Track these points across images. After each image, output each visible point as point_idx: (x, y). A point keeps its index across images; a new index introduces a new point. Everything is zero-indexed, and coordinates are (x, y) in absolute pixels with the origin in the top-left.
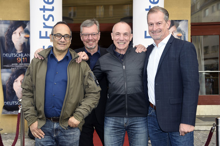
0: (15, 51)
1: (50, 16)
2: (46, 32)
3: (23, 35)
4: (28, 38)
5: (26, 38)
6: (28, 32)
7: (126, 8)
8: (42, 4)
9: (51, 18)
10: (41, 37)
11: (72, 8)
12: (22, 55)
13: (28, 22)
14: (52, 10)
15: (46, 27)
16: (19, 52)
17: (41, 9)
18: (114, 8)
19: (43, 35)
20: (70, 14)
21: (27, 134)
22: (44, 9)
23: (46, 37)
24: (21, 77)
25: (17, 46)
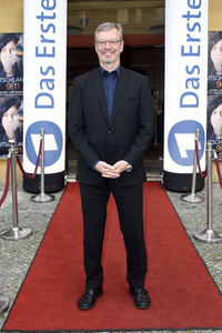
0: (4, 75)
1: (51, 25)
2: (45, 48)
3: (15, 53)
4: (21, 57)
5: (18, 56)
6: (21, 48)
7: (159, 10)
8: (39, 10)
9: (51, 29)
10: (37, 55)
11: (84, 13)
12: (13, 80)
13: (22, 34)
14: (54, 17)
15: (44, 40)
16: (9, 76)
17: (38, 17)
18: (143, 13)
19: (41, 51)
20: (81, 21)
21: (21, 186)
22: (42, 17)
23: (45, 55)
24: (12, 110)
25: (7, 68)
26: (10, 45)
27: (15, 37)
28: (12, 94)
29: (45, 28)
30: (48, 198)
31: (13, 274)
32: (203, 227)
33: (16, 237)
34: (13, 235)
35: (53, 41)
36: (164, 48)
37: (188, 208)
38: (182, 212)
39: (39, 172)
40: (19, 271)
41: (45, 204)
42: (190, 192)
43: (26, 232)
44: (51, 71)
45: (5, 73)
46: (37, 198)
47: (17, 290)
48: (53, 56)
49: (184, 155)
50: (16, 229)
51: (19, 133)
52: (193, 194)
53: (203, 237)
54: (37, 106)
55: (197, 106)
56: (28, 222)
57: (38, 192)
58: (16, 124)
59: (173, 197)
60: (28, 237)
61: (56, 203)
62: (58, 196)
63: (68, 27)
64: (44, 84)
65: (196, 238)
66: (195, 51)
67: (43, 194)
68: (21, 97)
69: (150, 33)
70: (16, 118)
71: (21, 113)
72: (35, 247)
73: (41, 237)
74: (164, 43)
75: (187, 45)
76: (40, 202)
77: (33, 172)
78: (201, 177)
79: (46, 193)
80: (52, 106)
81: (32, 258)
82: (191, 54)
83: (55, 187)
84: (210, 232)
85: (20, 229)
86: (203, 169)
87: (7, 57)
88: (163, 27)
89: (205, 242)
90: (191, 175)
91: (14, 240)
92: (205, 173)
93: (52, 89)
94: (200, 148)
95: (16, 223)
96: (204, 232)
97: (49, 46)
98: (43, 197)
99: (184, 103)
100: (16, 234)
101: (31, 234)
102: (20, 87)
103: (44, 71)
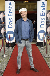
1: (11, 9)
3: (3, 15)
4: (5, 16)
5: (4, 16)
6: (5, 14)
7: (36, 5)
8: (9, 5)
9: (12, 10)
10: (9, 16)
11: (19, 6)
12: (3, 21)
13: (5, 11)
14: (12, 7)
15: (10, 12)
16: (2, 21)
17: (8, 7)
19: (9, 15)
20: (18, 8)
21: (5, 45)
22: (9, 7)
23: (10, 16)
24: (3, 28)
25: (2, 19)
26: (2, 13)
27: (3, 12)
28: (3, 25)
29: (10, 10)
30: (12, 48)
31: (4, 65)
32: (46, 54)
33: (5, 57)
34: (4, 56)
35: (12, 13)
36: (37, 14)
37: (42, 50)
38: (41, 51)
39: (9, 42)
40: (5, 64)
41: (11, 49)
42: (43, 46)
43: (7, 55)
44: (12, 20)
45: (1, 20)
46: (9, 48)
47: (5, 69)
48: (12, 16)
49: (41, 38)
50: (4, 55)
51: (5, 33)
52: (43, 47)
53: (46, 56)
54: (9, 28)
55: (44, 27)
56: (7, 53)
57: (9, 47)
58: (4, 32)
59: (39, 47)
60: (7, 56)
61: (13, 49)
62: (14, 47)
63: (15, 9)
64: (10, 22)
65: (44, 56)
66: (44, 15)
67: (10, 47)
68: (5, 26)
69: (34, 11)
70: (4, 30)
71: (5, 29)
72: (9, 59)
73: (10, 57)
74: (37, 13)
75: (42, 13)
76: (10, 49)
77: (8, 42)
78: (45, 43)
79: (11, 47)
80: (12, 28)
81: (8, 61)
82: (43, 15)
83: (13, 45)
84: (47, 55)
85: (6, 55)
86: (45, 41)
87: (2, 16)
88: (37, 9)
89: (46, 57)
90: (43, 42)
91: (4, 57)
92: (46, 42)
93: (12, 23)
94: (45, 36)
95: (5, 54)
96: (46, 55)
97: (11, 14)
98: (10, 48)
99: (41, 26)
100: (5, 56)
101: (8, 56)
102: (5, 23)
103: (10, 19)
